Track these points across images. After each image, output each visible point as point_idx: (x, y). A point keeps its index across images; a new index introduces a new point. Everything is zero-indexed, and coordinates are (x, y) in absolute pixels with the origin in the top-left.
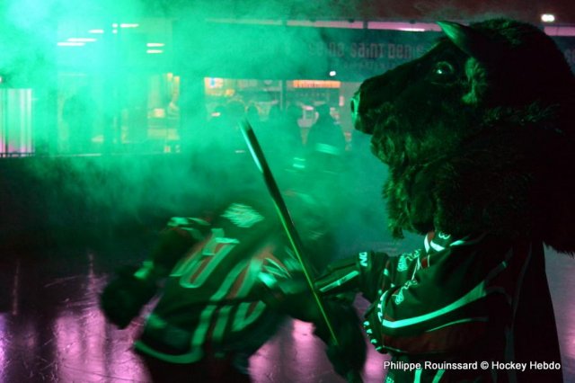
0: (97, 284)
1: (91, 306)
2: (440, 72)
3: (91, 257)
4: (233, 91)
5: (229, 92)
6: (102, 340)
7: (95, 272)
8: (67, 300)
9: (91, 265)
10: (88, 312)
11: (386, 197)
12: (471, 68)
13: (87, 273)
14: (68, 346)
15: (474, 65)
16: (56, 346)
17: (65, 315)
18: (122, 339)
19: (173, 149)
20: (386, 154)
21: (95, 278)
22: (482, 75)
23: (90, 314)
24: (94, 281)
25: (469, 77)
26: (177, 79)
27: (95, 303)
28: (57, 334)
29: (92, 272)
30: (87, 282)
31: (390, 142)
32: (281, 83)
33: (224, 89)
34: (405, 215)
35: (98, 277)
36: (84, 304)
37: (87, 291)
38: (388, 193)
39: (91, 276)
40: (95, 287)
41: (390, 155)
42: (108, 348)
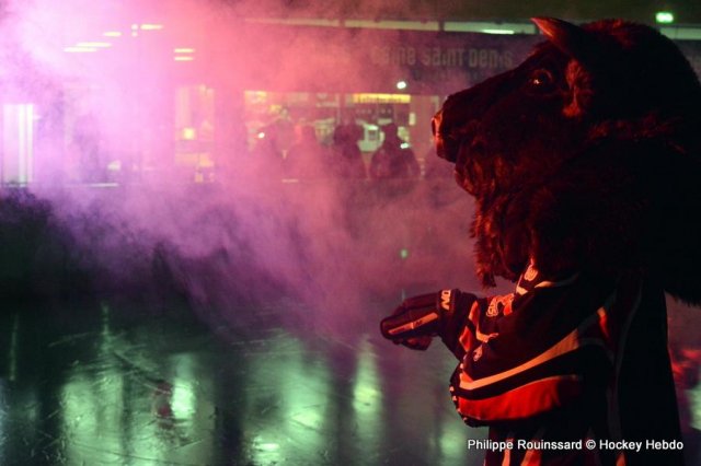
0: (113, 342)
1: (105, 369)
2: (537, 82)
3: (106, 310)
4: (279, 107)
5: (274, 108)
6: (120, 412)
7: (110, 329)
8: (77, 362)
9: (106, 319)
10: (102, 377)
11: (473, 236)
12: (572, 73)
13: (101, 329)
14: (78, 419)
15: (576, 69)
16: (62, 418)
17: (74, 380)
18: (144, 410)
19: (206, 178)
20: (472, 182)
21: (110, 335)
22: (586, 80)
23: (105, 379)
24: (109, 339)
25: (570, 83)
26: (211, 92)
27: (110, 365)
28: (65, 404)
29: (106, 327)
30: (101, 340)
31: (478, 168)
32: (337, 97)
33: (268, 104)
34: (497, 255)
35: (114, 334)
36: (98, 367)
37: (101, 351)
38: (476, 230)
39: (106, 333)
40: (110, 346)
41: (477, 184)
42: (126, 420)
